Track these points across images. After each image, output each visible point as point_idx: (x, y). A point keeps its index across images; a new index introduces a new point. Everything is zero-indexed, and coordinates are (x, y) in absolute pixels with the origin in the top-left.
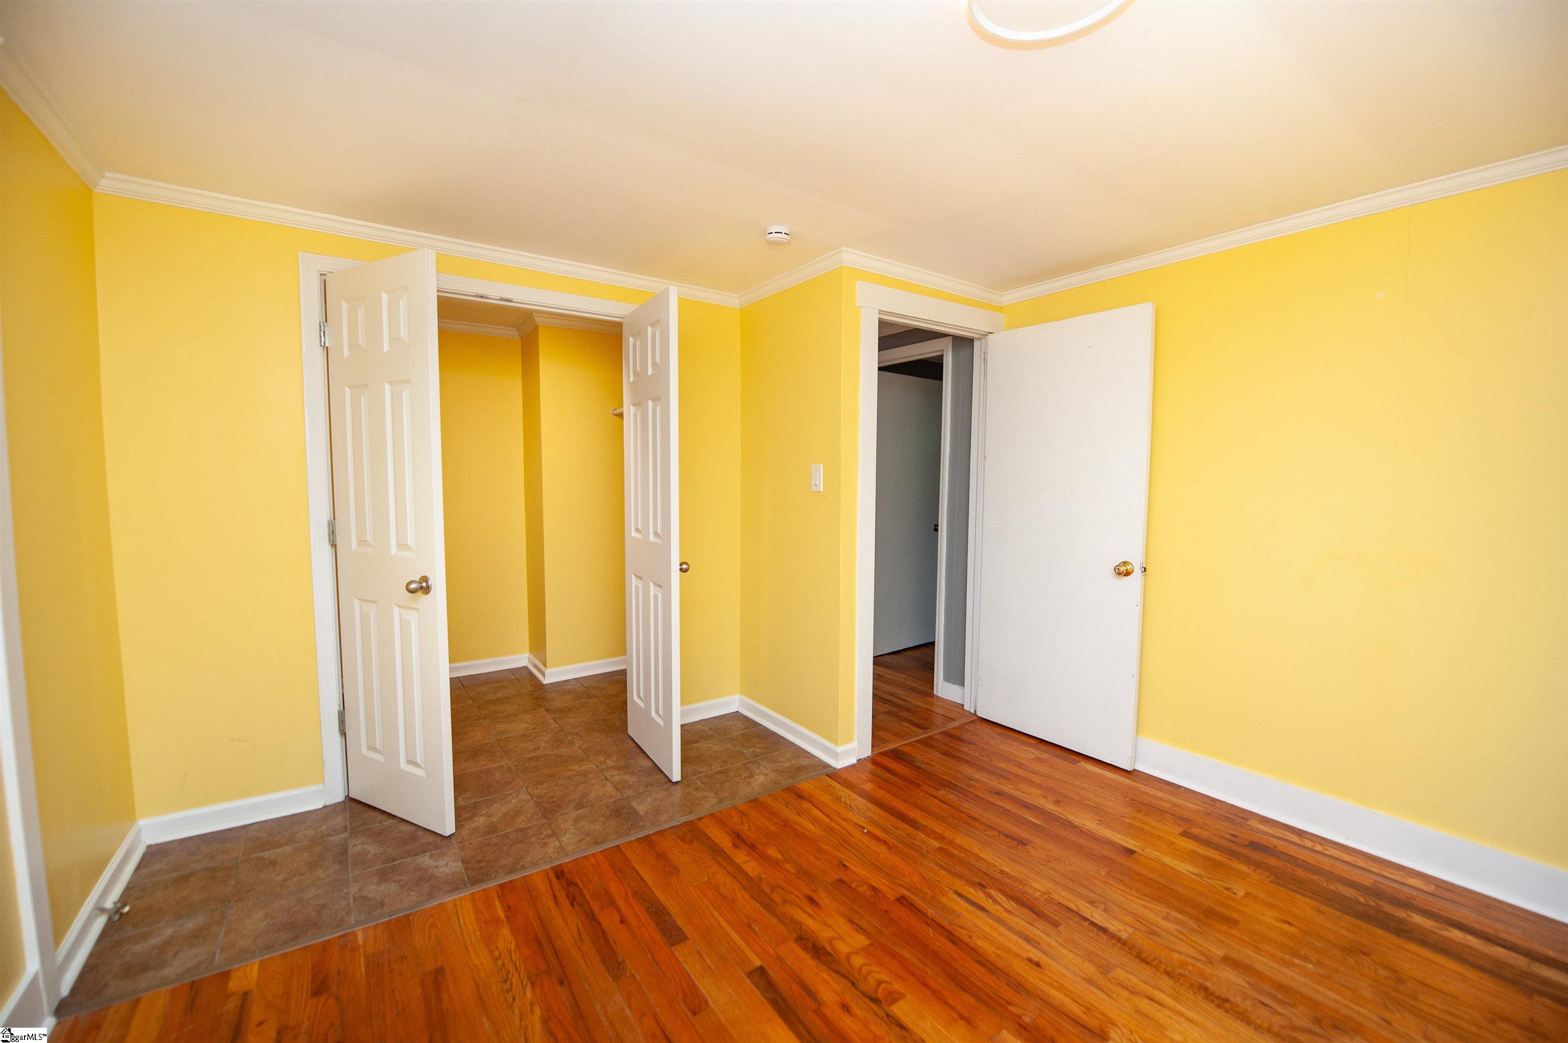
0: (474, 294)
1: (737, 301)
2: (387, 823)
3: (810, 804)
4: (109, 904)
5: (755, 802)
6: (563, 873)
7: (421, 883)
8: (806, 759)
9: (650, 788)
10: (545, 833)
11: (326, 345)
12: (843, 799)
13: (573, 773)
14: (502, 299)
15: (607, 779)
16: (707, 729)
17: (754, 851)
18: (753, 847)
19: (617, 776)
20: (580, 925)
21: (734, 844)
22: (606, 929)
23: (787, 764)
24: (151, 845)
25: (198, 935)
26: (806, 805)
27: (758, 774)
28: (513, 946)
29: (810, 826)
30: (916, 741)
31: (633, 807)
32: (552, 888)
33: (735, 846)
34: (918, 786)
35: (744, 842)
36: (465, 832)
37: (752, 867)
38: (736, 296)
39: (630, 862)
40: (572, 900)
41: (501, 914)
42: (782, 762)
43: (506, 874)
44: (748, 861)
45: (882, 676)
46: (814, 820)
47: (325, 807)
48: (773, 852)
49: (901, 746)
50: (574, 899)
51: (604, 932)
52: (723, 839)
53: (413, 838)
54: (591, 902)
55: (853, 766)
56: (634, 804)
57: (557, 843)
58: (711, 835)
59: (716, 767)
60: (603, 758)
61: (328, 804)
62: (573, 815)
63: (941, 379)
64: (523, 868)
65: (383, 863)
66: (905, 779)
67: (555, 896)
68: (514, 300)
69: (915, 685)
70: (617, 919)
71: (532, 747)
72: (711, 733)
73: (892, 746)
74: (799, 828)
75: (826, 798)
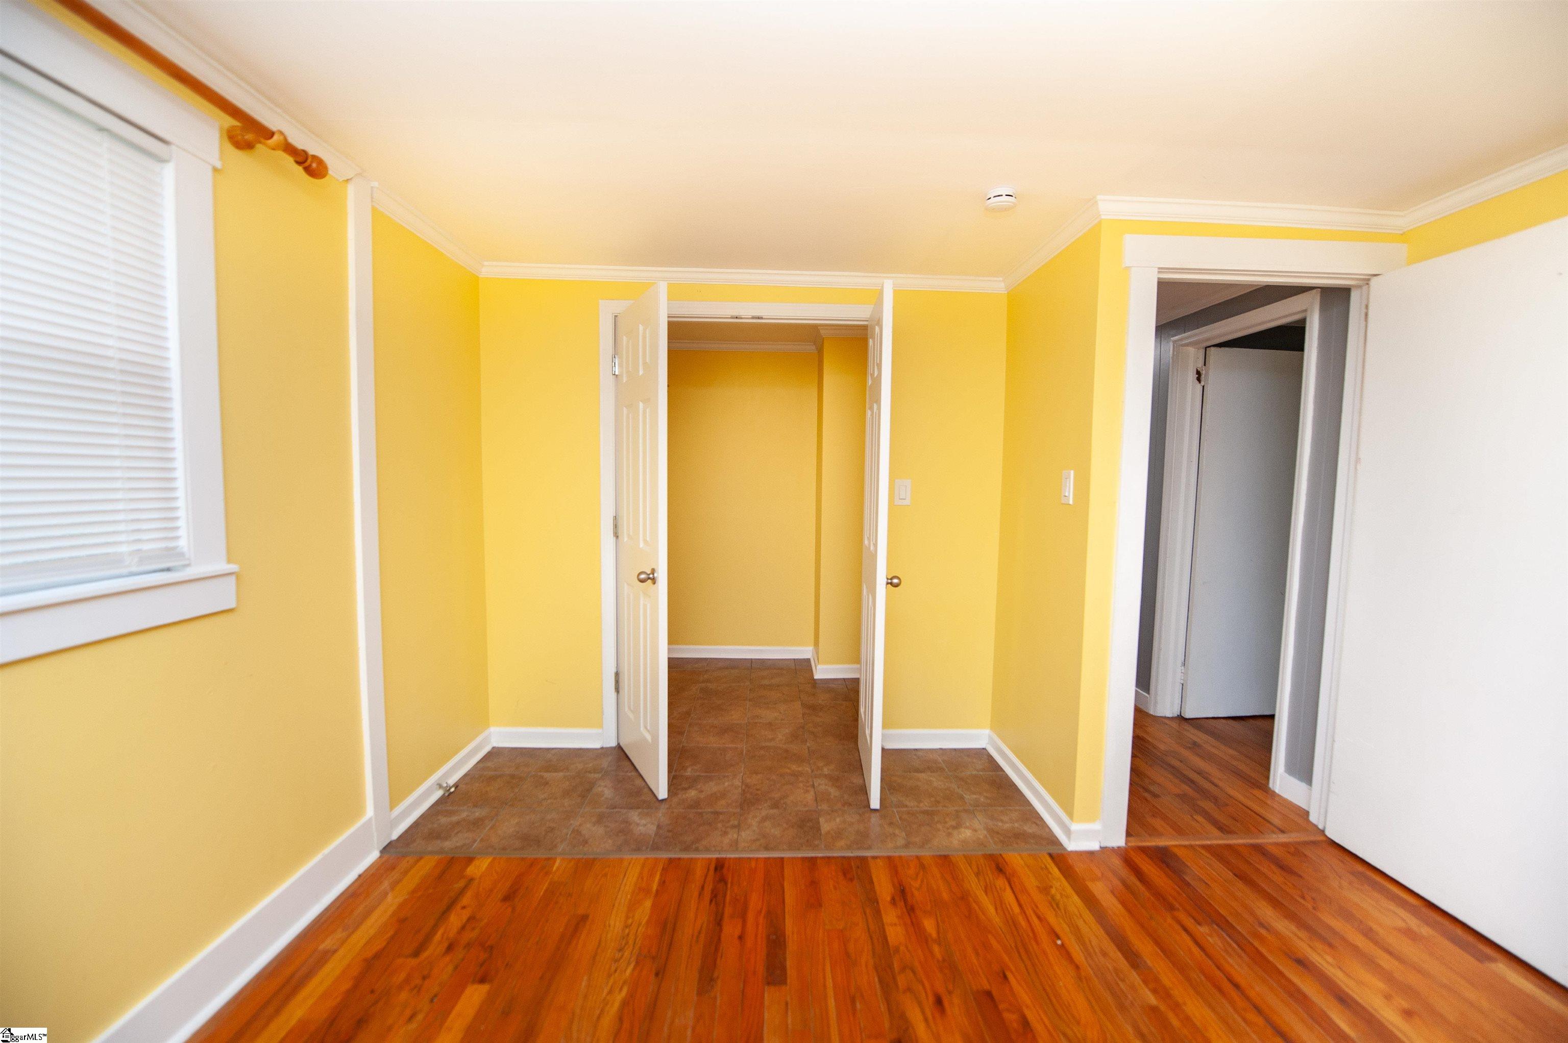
0: (730, 316)
1: (1002, 285)
2: (630, 774)
3: (1006, 883)
4: (452, 781)
5: (945, 860)
6: (722, 867)
7: (620, 834)
8: (1034, 825)
9: (846, 808)
10: (731, 823)
11: (616, 374)
12: (1053, 891)
13: (788, 771)
14: (753, 318)
15: (813, 786)
16: (940, 760)
17: (909, 915)
18: (911, 910)
19: (823, 785)
20: (705, 925)
21: (893, 899)
22: (723, 939)
23: (1007, 826)
24: (495, 747)
25: (477, 823)
26: (1001, 882)
27: (967, 828)
28: (644, 922)
29: (991, 910)
30: (1204, 847)
31: (819, 823)
32: (705, 879)
33: (893, 902)
34: (1171, 908)
35: (905, 901)
36: (675, 800)
37: (896, 933)
38: (1001, 279)
39: (784, 880)
40: (714, 896)
41: (655, 887)
42: (1002, 821)
43: (681, 850)
44: (895, 925)
45: (1199, 746)
46: (1000, 905)
47: (602, 748)
48: (929, 925)
49: (1176, 846)
50: (716, 896)
51: (719, 939)
52: (884, 888)
53: (639, 792)
54: (727, 905)
55: (1091, 853)
56: (822, 820)
57: (735, 836)
58: (875, 880)
59: (925, 805)
60: (822, 764)
61: (605, 746)
62: (764, 813)
63: (1302, 349)
64: (697, 850)
65: (607, 808)
66: (1158, 895)
67: (703, 887)
68: (764, 317)
69: (1242, 767)
70: (737, 932)
71: (770, 737)
72: (944, 766)
73: (1162, 842)
74: (977, 908)
75: (1031, 882)
